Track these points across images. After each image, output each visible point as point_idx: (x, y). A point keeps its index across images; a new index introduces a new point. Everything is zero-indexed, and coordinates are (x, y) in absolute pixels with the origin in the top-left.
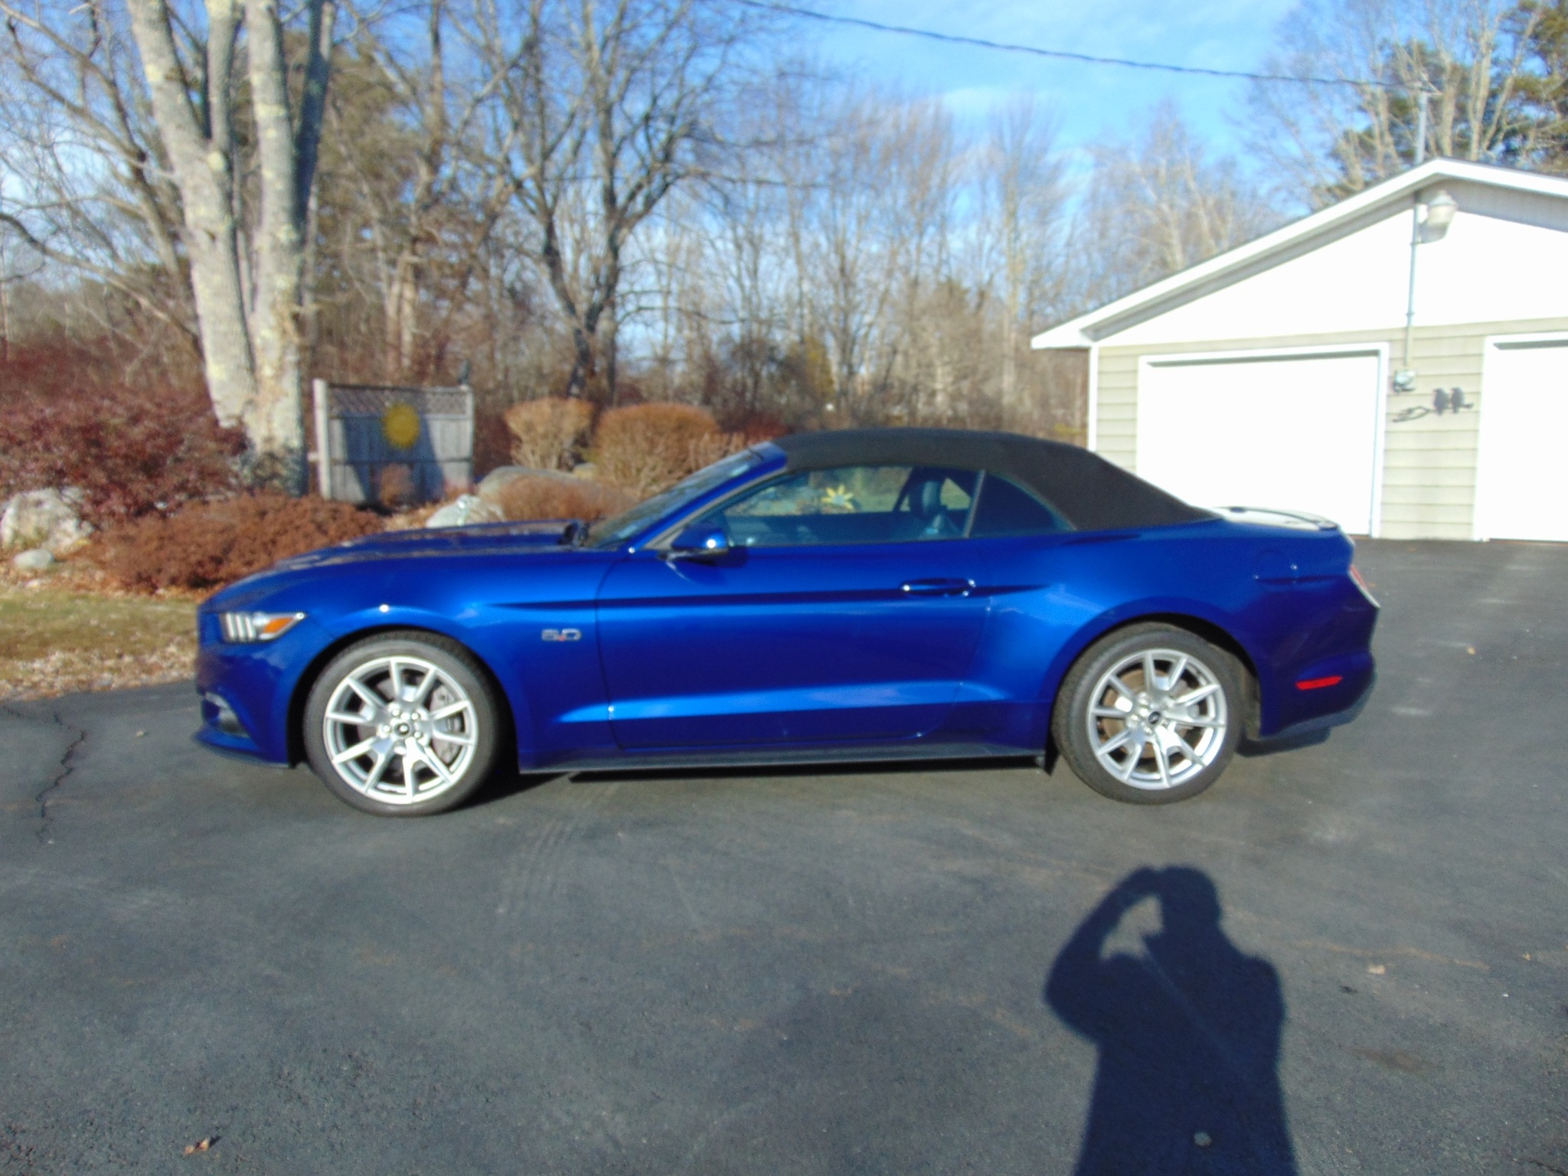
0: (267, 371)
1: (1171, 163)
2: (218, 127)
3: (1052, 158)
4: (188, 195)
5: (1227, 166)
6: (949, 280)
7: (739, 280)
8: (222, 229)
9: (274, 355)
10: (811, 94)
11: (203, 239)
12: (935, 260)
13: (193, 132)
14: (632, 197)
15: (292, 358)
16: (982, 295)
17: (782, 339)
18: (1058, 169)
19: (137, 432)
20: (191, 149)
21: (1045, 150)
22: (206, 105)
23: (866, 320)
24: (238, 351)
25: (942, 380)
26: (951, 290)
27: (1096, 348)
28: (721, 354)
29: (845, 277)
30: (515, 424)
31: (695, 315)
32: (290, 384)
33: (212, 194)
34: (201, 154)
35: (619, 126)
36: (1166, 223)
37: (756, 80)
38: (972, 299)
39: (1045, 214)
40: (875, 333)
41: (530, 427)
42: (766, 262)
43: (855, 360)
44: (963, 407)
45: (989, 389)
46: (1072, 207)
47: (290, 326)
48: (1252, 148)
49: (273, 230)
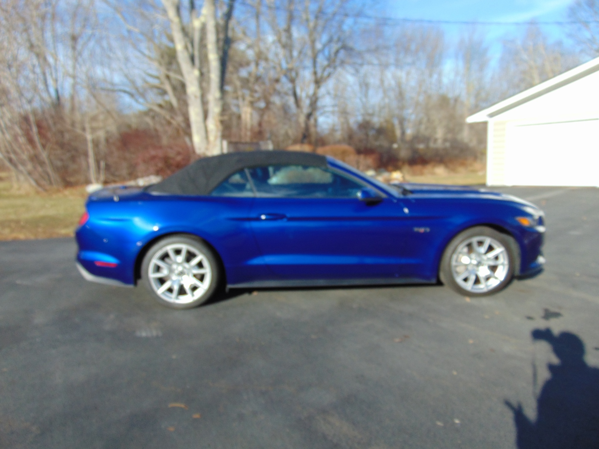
2: (197, 62)
5: (559, 43)
6: (443, 95)
7: (360, 99)
8: (198, 94)
9: (214, 133)
10: (388, 31)
11: (193, 98)
12: (437, 87)
13: (190, 64)
15: (219, 134)
16: (456, 100)
17: (376, 121)
20: (189, 70)
23: (409, 112)
24: (203, 132)
25: (440, 134)
28: (354, 127)
29: (401, 95)
31: (344, 113)
33: (196, 83)
34: (192, 71)
35: (319, 46)
38: (452, 102)
39: (482, 67)
40: (413, 117)
42: (371, 92)
43: (405, 127)
44: (448, 145)
45: (459, 137)
46: (493, 63)
47: (219, 124)
48: (570, 36)
49: (214, 94)
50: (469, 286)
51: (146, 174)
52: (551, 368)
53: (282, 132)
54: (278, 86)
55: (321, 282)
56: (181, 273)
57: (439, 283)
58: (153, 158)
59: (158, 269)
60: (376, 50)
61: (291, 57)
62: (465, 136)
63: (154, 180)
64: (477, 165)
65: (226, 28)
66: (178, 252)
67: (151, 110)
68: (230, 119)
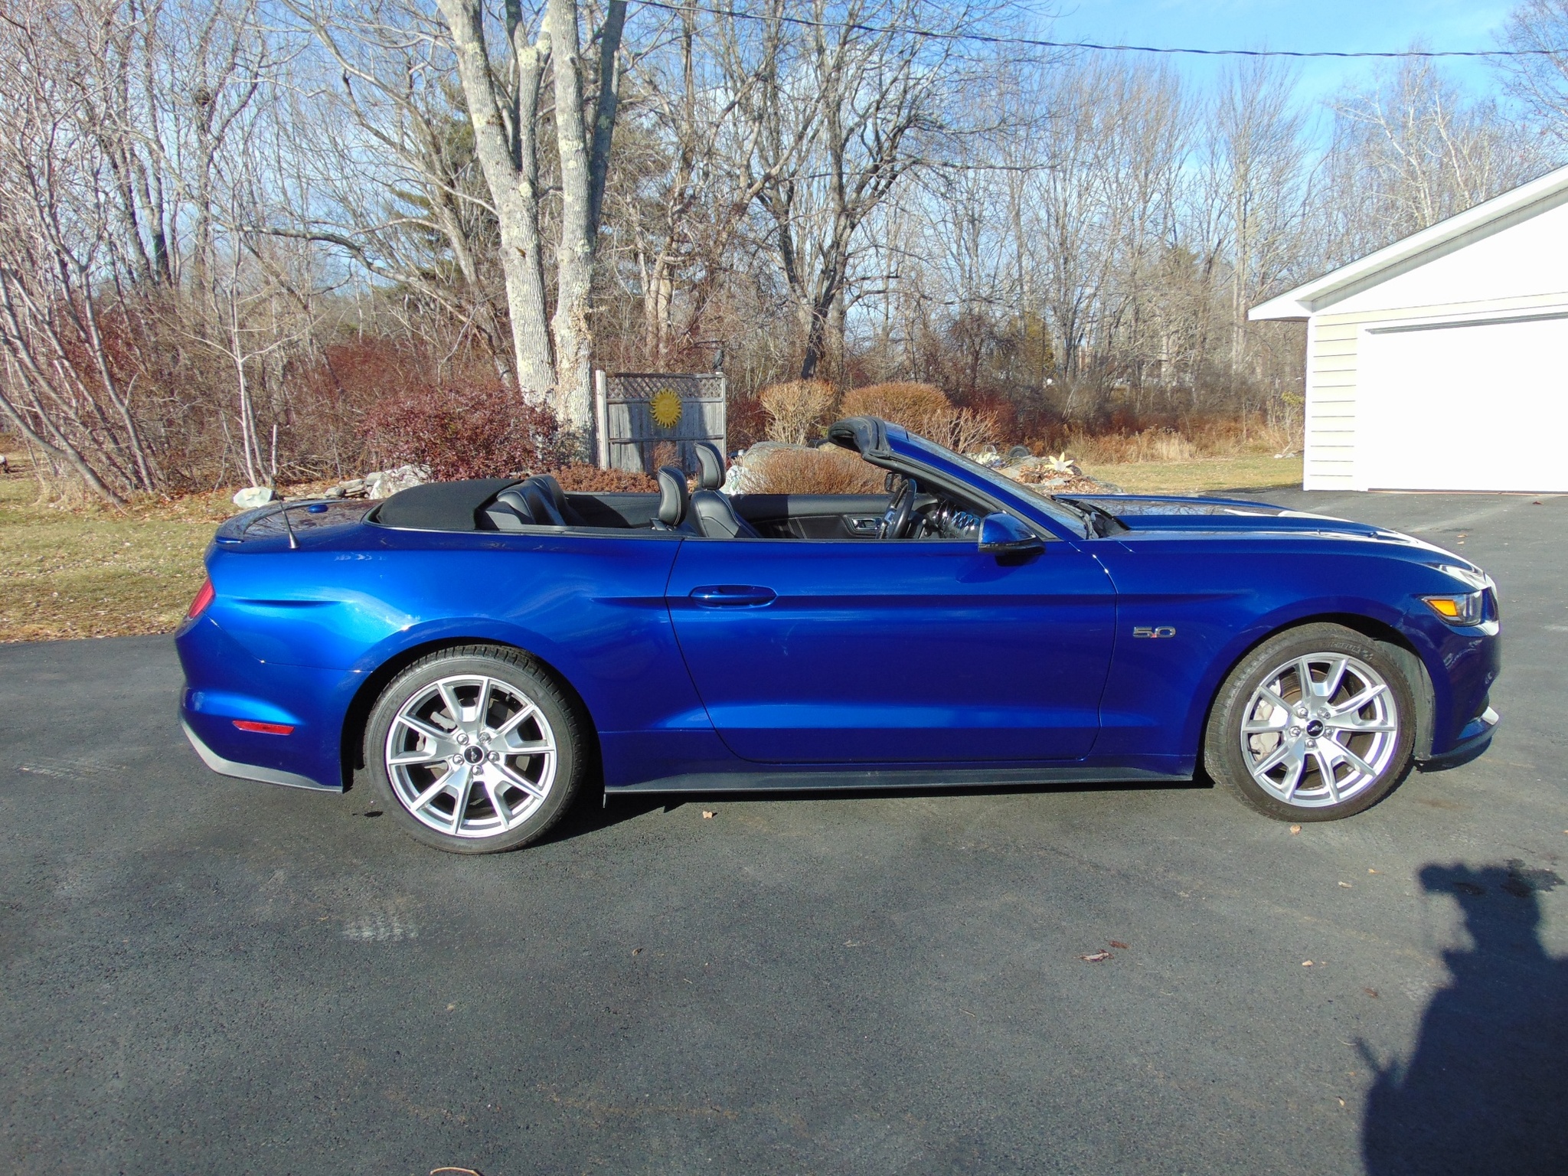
0: (564, 365)
1: (1421, 112)
2: (526, 161)
3: (1287, 115)
4: (503, 221)
5: (1488, 110)
6: (1175, 246)
7: (957, 258)
8: (530, 247)
9: (571, 350)
10: (1032, 78)
11: (515, 255)
12: (1160, 228)
13: (507, 166)
14: (860, 189)
15: (584, 352)
16: (1210, 262)
17: (1000, 318)
18: (1291, 128)
19: (477, 418)
20: (507, 180)
21: (1278, 108)
22: (517, 142)
23: (1086, 294)
24: (542, 347)
25: (1167, 349)
26: (1178, 257)
27: (1315, 319)
28: (941, 330)
29: (1065, 251)
30: (768, 405)
31: (918, 299)
32: (582, 373)
33: (523, 217)
34: (514, 184)
35: (848, 119)
36: (1412, 175)
37: (979, 68)
38: (1200, 265)
40: (1097, 304)
41: (781, 407)
42: (986, 239)
43: (1076, 334)
44: (1187, 378)
45: (1217, 358)
46: (1310, 161)
47: (583, 325)
48: (1514, 88)
49: (570, 245)
50: (1285, 790)
51: (390, 460)
52: (1452, 958)
53: (752, 346)
54: (740, 225)
55: (869, 779)
56: (475, 755)
57: (1203, 780)
58: (410, 416)
59: (411, 741)
60: (1002, 129)
61: (777, 147)
62: (1236, 354)
63: (412, 477)
64: (1269, 435)
65: (605, 69)
66: (466, 694)
67: (405, 288)
68: (614, 312)
